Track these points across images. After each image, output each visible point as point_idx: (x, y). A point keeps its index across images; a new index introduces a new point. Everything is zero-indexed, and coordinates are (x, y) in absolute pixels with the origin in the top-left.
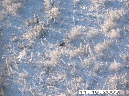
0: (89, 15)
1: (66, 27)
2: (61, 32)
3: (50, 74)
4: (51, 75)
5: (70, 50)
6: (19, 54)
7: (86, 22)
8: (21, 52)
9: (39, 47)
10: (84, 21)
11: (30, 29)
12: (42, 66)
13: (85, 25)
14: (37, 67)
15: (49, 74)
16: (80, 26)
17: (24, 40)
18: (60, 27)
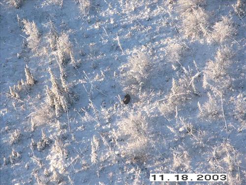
0: (134, 21)
1: (105, 65)
2: (102, 79)
3: (149, 166)
4: (152, 169)
5: (152, 102)
6: (49, 161)
7: (139, 36)
8: (50, 155)
9: (80, 128)
10: (132, 37)
11: (30, 103)
12: (119, 161)
13: (141, 44)
14: (108, 167)
15: (146, 169)
16: (133, 50)
17: (35, 129)
18: (92, 71)
